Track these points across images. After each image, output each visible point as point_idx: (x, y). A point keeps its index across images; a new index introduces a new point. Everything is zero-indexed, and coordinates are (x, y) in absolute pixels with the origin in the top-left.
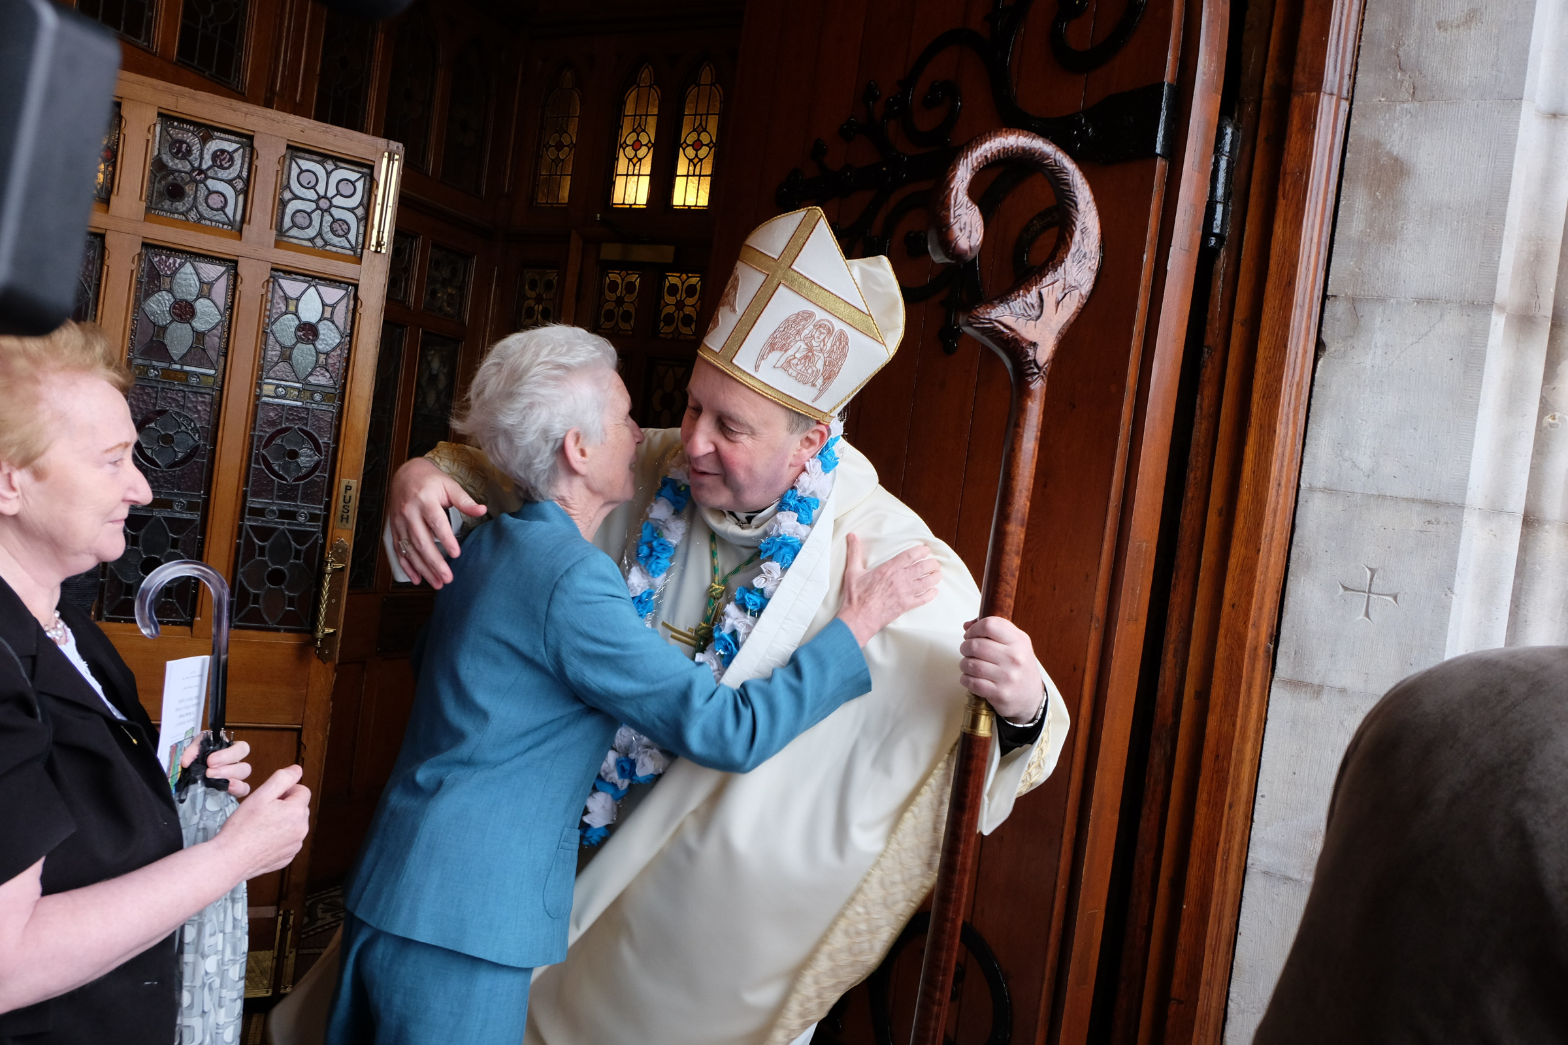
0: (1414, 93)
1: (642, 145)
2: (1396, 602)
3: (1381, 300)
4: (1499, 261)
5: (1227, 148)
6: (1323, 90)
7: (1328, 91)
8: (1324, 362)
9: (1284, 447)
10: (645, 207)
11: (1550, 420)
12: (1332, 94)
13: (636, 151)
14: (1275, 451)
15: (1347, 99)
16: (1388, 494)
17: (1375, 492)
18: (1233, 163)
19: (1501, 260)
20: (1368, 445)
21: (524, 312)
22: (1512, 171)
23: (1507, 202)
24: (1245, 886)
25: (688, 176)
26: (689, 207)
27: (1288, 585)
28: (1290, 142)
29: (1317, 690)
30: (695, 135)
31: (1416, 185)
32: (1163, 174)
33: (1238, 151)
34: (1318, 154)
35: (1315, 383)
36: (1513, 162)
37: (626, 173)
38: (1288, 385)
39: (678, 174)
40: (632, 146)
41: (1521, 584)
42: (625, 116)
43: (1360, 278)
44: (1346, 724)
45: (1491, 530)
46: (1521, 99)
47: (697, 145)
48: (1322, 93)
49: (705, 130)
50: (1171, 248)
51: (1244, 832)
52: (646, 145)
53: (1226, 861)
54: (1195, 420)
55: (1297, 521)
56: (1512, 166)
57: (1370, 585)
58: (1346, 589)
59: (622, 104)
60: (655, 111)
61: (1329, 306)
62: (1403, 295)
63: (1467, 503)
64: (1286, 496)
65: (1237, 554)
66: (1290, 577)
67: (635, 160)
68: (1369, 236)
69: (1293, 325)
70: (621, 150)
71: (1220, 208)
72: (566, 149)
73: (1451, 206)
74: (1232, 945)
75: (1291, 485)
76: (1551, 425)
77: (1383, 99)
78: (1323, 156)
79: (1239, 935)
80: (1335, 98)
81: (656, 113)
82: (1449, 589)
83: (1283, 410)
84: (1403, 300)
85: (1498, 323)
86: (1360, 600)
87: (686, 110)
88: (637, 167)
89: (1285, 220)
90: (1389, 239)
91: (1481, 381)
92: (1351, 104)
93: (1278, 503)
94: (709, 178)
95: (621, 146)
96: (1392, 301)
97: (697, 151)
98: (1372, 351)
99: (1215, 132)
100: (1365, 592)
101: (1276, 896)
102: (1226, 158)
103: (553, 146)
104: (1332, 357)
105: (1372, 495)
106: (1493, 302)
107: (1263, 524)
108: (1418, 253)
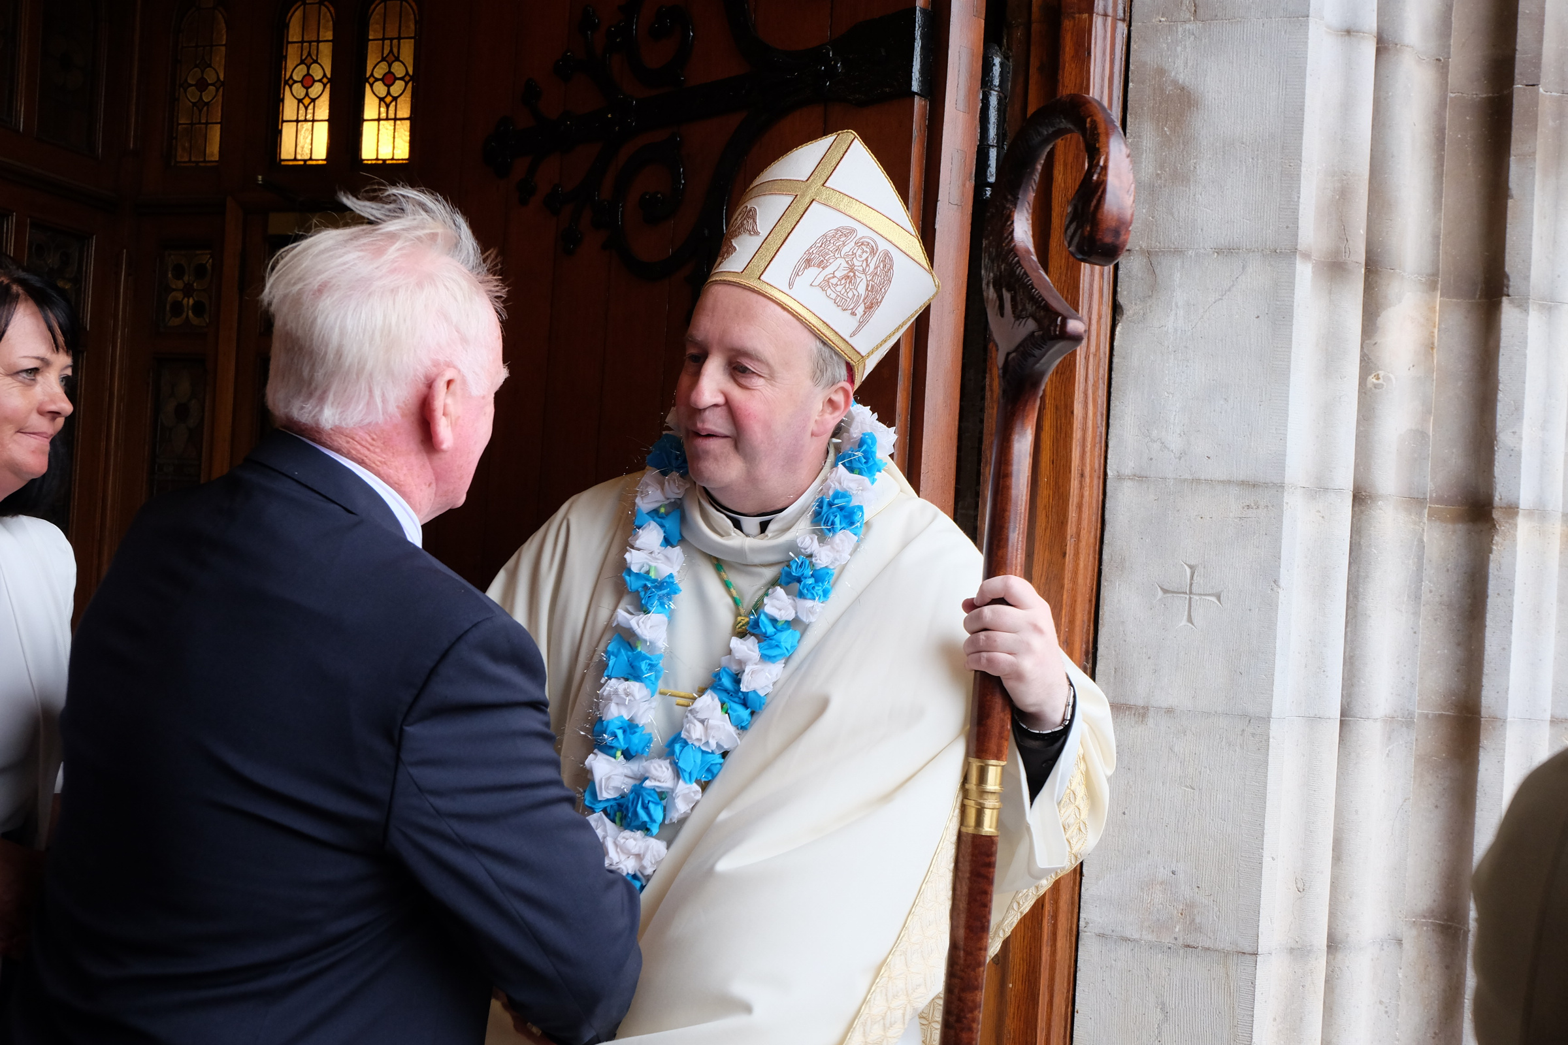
0: (1195, 11)
1: (315, 81)
2: (1220, 603)
3: (1178, 252)
4: (1298, 201)
5: (996, 82)
6: (1095, 10)
7: (1101, 11)
8: (1123, 328)
9: (1084, 430)
10: (325, 162)
11: (1374, 380)
12: (1105, 15)
13: (307, 88)
14: (1074, 435)
15: (1124, 20)
16: (1203, 477)
17: (1188, 476)
18: (1006, 98)
19: (1301, 200)
20: (1176, 421)
21: (168, 308)
22: (1304, 98)
23: (1302, 134)
24: (1079, 953)
25: (379, 120)
26: (384, 161)
27: (1102, 593)
28: (1064, 73)
29: (1142, 713)
30: (384, 65)
31: (1206, 117)
32: (923, 116)
33: (1010, 84)
34: (1096, 85)
35: (1115, 353)
36: (1304, 89)
37: (295, 118)
38: (1083, 356)
39: (366, 116)
40: (301, 82)
41: (1358, 571)
42: (289, 43)
43: (1154, 228)
44: (1176, 749)
45: (1319, 512)
46: (1308, 16)
47: (389, 79)
48: (1094, 15)
49: (397, 59)
50: (939, 203)
51: (1073, 889)
52: (320, 81)
53: (1055, 927)
54: (986, 404)
55: (1107, 516)
56: (1304, 94)
57: (1191, 584)
58: (1165, 591)
59: (283, 28)
60: (329, 35)
61: (1124, 262)
62: (1201, 245)
63: (1286, 482)
64: (1091, 487)
65: (1041, 560)
66: (1104, 583)
67: (306, 101)
68: (1160, 178)
69: (1084, 287)
70: (287, 88)
71: (993, 153)
72: (212, 88)
73: (1244, 140)
74: (1069, 1027)
75: (1096, 475)
76: (1376, 386)
77: (1163, 19)
78: (1102, 87)
79: (1076, 1013)
80: (1109, 19)
81: (331, 38)
82: (1275, 582)
83: (1079, 388)
84: (1202, 251)
85: (1304, 273)
86: (1181, 602)
87: (371, 33)
88: (310, 111)
89: (1065, 165)
90: (1182, 181)
91: (1291, 341)
92: (1130, 26)
93: (1082, 496)
94: (407, 123)
95: (286, 82)
96: (1190, 253)
97: (389, 86)
98: (1173, 312)
99: (980, 63)
100: (1186, 593)
101: (1113, 962)
102: (996, 93)
103: (191, 85)
104: (1130, 322)
105: (1185, 480)
106: (1296, 249)
107: (1067, 522)
108: (1214, 196)
